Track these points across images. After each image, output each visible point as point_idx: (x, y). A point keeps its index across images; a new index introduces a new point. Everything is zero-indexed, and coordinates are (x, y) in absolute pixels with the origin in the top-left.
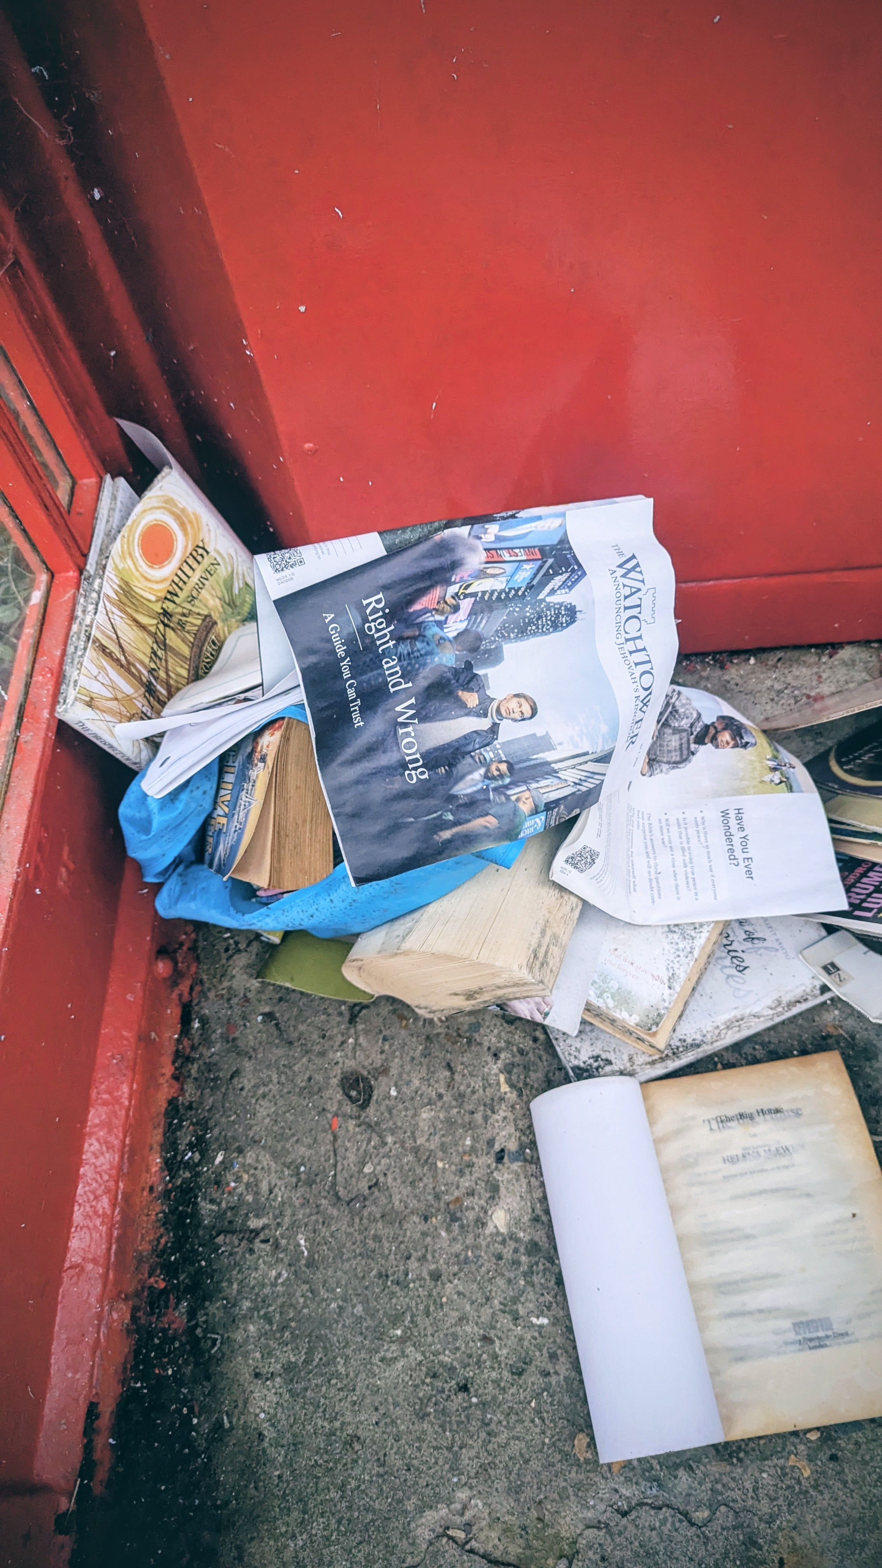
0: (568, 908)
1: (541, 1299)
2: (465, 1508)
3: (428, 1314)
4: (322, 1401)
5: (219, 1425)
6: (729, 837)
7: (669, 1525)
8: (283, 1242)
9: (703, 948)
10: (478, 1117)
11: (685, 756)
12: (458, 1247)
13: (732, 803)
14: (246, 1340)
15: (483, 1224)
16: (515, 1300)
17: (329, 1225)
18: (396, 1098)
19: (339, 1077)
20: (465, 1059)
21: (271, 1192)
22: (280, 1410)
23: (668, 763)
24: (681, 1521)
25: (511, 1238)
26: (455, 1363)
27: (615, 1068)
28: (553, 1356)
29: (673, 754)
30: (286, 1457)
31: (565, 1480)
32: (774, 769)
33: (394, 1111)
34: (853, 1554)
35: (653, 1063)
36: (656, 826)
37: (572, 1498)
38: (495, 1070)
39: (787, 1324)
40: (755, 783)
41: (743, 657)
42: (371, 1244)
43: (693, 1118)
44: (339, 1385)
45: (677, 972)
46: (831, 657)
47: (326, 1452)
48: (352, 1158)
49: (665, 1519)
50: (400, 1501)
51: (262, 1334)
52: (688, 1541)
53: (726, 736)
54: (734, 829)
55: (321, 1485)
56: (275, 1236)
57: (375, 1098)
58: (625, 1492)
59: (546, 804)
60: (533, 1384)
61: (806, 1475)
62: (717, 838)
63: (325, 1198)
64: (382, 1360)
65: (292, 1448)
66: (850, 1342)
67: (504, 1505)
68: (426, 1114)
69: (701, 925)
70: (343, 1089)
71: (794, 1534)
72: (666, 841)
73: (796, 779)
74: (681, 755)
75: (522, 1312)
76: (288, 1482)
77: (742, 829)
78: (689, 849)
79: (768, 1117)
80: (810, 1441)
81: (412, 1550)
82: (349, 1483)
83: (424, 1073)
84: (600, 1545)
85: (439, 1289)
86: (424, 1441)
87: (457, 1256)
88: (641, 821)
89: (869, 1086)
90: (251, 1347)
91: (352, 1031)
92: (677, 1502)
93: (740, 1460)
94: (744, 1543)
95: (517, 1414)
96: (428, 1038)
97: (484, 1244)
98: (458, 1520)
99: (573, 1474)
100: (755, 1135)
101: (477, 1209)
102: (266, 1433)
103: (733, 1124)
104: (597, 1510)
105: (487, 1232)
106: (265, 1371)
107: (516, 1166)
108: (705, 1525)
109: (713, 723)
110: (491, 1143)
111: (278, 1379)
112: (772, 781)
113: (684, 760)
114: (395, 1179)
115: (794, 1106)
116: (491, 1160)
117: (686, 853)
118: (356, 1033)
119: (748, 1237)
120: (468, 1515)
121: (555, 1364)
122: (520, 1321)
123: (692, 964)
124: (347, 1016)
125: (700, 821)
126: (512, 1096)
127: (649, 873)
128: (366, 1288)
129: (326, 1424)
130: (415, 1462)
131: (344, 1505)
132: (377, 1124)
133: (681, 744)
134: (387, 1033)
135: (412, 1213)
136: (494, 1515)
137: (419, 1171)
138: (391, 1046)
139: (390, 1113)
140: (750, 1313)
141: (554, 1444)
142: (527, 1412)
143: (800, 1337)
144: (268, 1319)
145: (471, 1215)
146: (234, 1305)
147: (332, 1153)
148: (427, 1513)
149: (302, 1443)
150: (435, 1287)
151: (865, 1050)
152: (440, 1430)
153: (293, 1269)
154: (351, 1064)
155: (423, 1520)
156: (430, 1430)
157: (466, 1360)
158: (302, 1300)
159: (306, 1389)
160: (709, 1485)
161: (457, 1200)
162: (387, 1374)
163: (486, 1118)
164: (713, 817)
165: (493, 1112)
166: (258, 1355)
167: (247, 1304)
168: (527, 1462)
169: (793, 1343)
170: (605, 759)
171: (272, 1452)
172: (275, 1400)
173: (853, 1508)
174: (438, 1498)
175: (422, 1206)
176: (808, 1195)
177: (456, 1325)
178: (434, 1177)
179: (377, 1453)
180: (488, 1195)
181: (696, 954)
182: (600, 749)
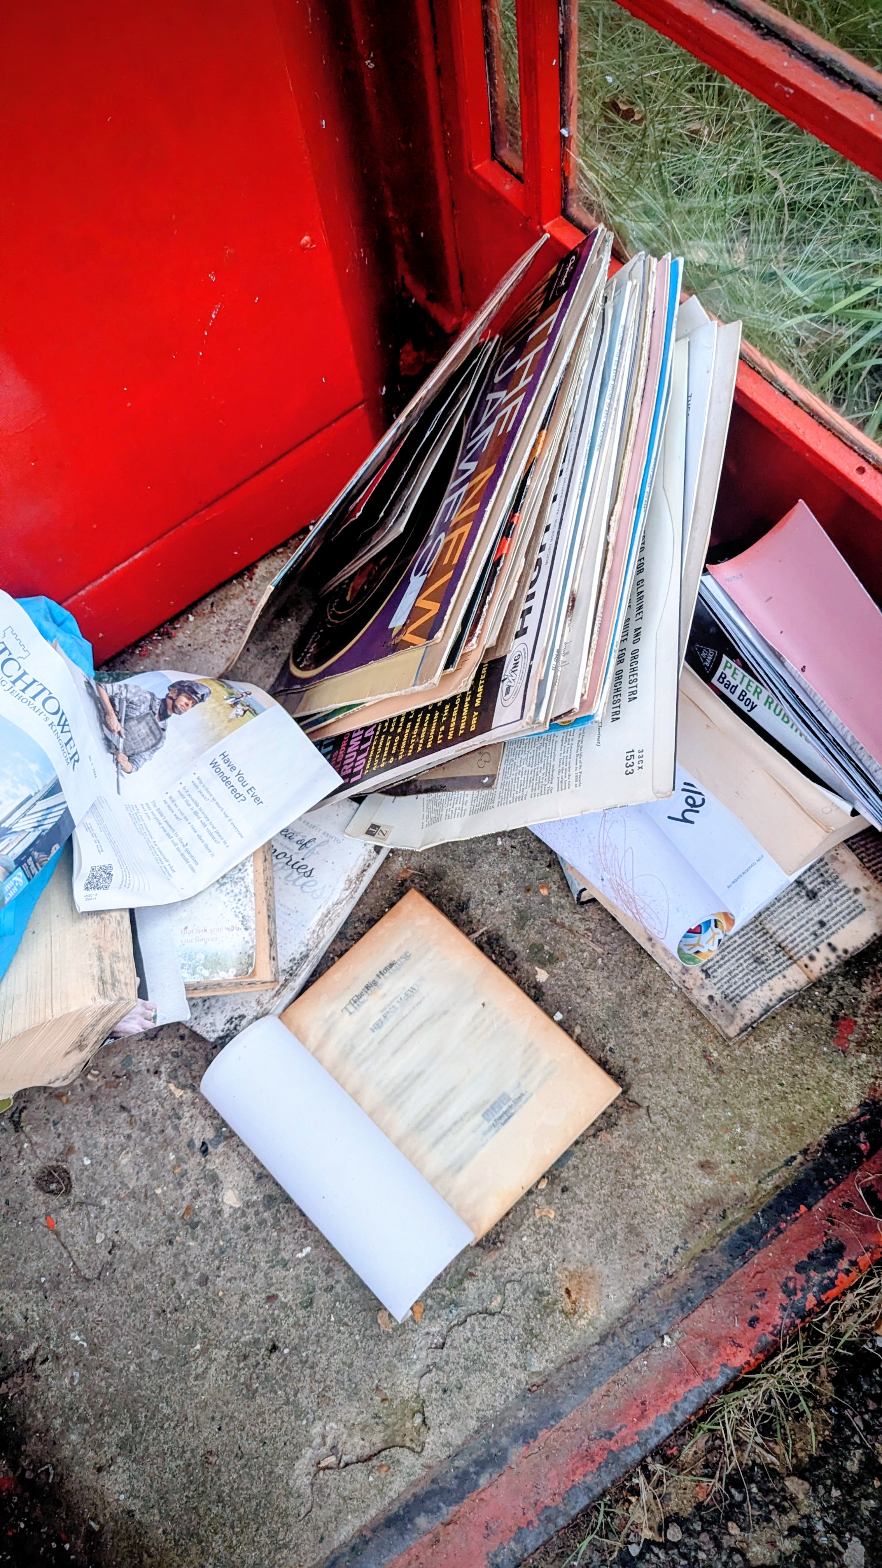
0: (114, 924)
1: (297, 1235)
2: (324, 1437)
3: (214, 1315)
4: (166, 1447)
5: (90, 1532)
6: (226, 781)
7: (478, 1329)
8: (61, 1350)
9: (256, 881)
10: (170, 1131)
11: (158, 735)
12: (209, 1245)
13: (214, 752)
14: (75, 1451)
15: (219, 1212)
16: (277, 1251)
17: (93, 1307)
18: (92, 1164)
19: (32, 1182)
20: (133, 1093)
21: (26, 1318)
22: (134, 1481)
23: (147, 749)
24: (484, 1319)
25: (248, 1207)
26: (256, 1336)
27: (249, 1017)
28: (328, 1272)
29: (148, 740)
30: (160, 1512)
31: (386, 1356)
32: (235, 704)
33: (97, 1177)
34: (612, 1247)
35: (278, 993)
36: (164, 808)
37: (399, 1365)
38: (162, 1083)
39: (478, 1118)
40: (225, 723)
41: (182, 619)
42: (137, 1296)
43: (333, 1014)
44: (173, 1425)
45: (245, 913)
46: (251, 579)
47: (191, 1482)
48: (81, 1239)
49: (473, 1327)
50: (271, 1473)
51: (85, 1435)
52: (496, 1329)
53: (183, 700)
54: (227, 773)
55: (201, 1511)
56: (50, 1350)
57: (73, 1178)
58: (434, 1329)
59: (16, 861)
60: (324, 1303)
61: (552, 1217)
62: (218, 788)
63: (76, 1289)
64: (196, 1379)
65: (162, 1502)
66: (527, 1099)
67: (351, 1412)
68: (124, 1160)
69: (243, 864)
70: (42, 1189)
71: (565, 1265)
72: (179, 815)
73: (256, 703)
74: (155, 736)
75: (286, 1255)
76: (173, 1530)
77: (233, 768)
78: (200, 810)
79: (387, 975)
80: (542, 1190)
81: (300, 1501)
82: (223, 1492)
83: (104, 1128)
84: (437, 1383)
85: (211, 1289)
86: (264, 1413)
87: (212, 1252)
88: (149, 812)
89: (451, 899)
90: (82, 1452)
91: (23, 1137)
92: (477, 1307)
93: (502, 1242)
94: (535, 1299)
95: (325, 1335)
96: (92, 1097)
97: (228, 1227)
98: (324, 1450)
99: (390, 1346)
100: (385, 995)
101: (208, 1204)
102: (133, 1508)
103: (364, 998)
104: (421, 1357)
105: (226, 1216)
106: (104, 1461)
107: (221, 1148)
108: (503, 1308)
109: (167, 696)
110: (191, 1144)
111: (119, 1459)
112: (237, 715)
113: (159, 740)
114: (128, 1230)
115: (401, 953)
116: (198, 1157)
117: (200, 815)
118: (26, 1136)
119: (419, 1075)
120: (329, 1441)
121: (333, 1276)
122: (290, 1264)
123: (253, 899)
124: (11, 1127)
125: (197, 782)
126: (188, 1095)
127: (178, 849)
128: (152, 1333)
129: (179, 1462)
130: (266, 1434)
131: (228, 1510)
132: (86, 1197)
133: (150, 728)
134: (54, 1117)
135: (157, 1246)
136: (348, 1425)
137: (144, 1209)
138: (63, 1125)
139: (93, 1180)
140: (450, 1130)
141: (364, 1336)
142: (331, 1328)
143: (492, 1122)
144: (84, 1420)
145: (206, 1213)
146: (48, 1431)
147: (62, 1248)
148: (297, 1464)
149: (167, 1492)
150: (208, 1289)
151: (435, 874)
152: (272, 1395)
153: (81, 1365)
154: (37, 1165)
155: (297, 1472)
156: (264, 1401)
157: (263, 1326)
158: (103, 1384)
159: (147, 1449)
160: (490, 1277)
161: (188, 1208)
162: (207, 1386)
163: (176, 1128)
164: (206, 771)
165: (179, 1118)
166: (91, 1454)
167: (58, 1422)
168: (351, 1365)
169: (489, 1129)
170: (55, 789)
171: (146, 1519)
172: (125, 1477)
173: (594, 1216)
174: (298, 1447)
175: (162, 1234)
176: (445, 1013)
177: (241, 1305)
178: (159, 1205)
179: (232, 1452)
180: (211, 1187)
181: (252, 890)
182: (42, 786)
